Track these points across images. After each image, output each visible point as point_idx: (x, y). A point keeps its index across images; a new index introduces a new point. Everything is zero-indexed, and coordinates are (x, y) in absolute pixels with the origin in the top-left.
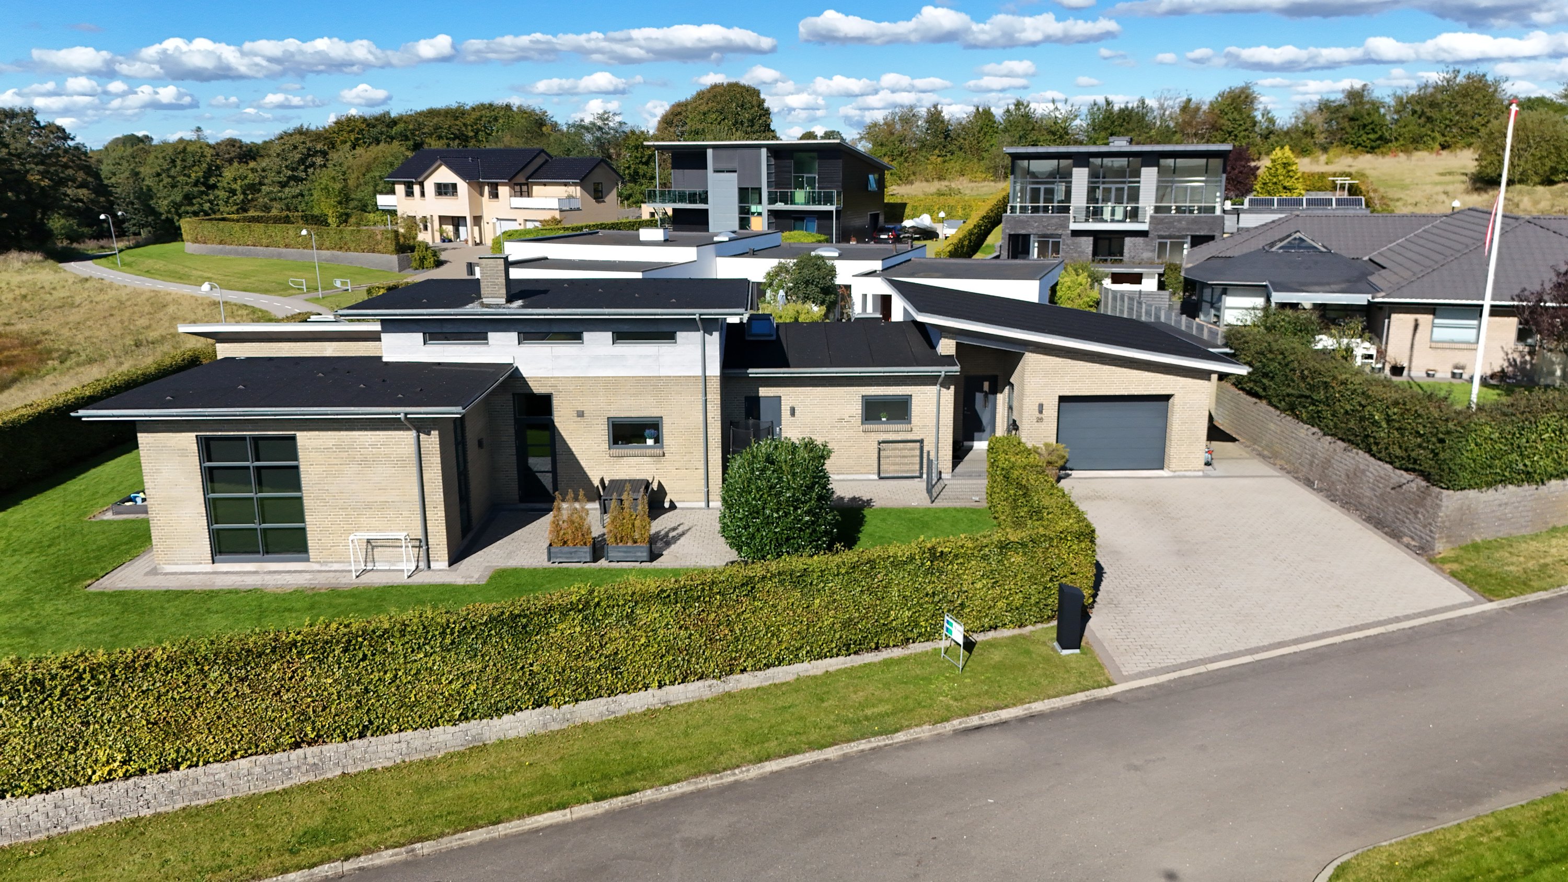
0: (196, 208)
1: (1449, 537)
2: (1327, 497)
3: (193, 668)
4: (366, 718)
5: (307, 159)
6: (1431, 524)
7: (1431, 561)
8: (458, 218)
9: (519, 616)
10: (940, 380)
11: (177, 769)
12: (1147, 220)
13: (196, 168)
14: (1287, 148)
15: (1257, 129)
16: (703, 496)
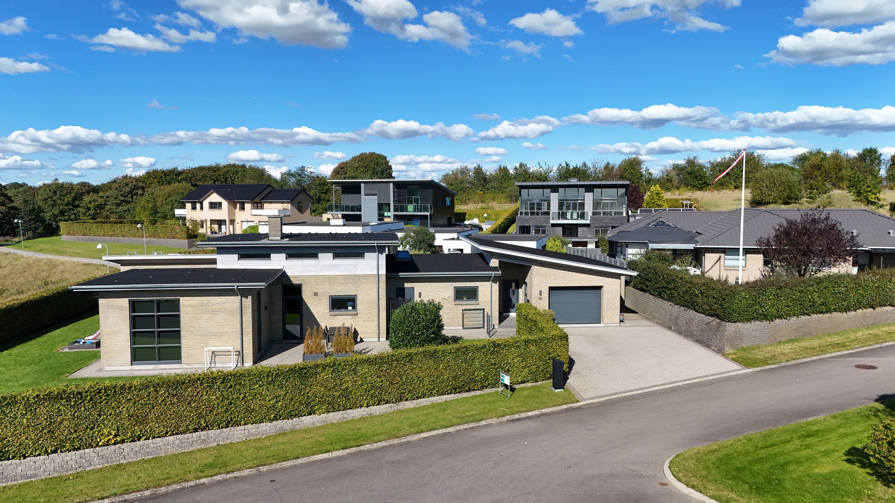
0: (66, 218)
1: (731, 345)
2: (678, 333)
3: (152, 389)
4: (229, 417)
5: (133, 191)
6: (722, 339)
7: (724, 355)
8: (221, 221)
9: (303, 368)
10: (492, 278)
11: (139, 440)
12: (589, 218)
13: (68, 196)
14: (657, 185)
15: (643, 178)
16: (377, 335)
